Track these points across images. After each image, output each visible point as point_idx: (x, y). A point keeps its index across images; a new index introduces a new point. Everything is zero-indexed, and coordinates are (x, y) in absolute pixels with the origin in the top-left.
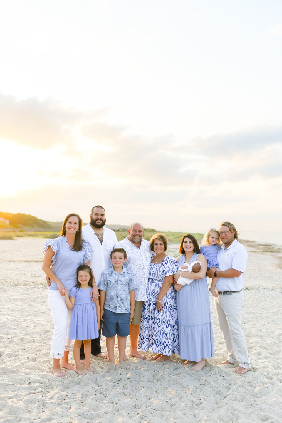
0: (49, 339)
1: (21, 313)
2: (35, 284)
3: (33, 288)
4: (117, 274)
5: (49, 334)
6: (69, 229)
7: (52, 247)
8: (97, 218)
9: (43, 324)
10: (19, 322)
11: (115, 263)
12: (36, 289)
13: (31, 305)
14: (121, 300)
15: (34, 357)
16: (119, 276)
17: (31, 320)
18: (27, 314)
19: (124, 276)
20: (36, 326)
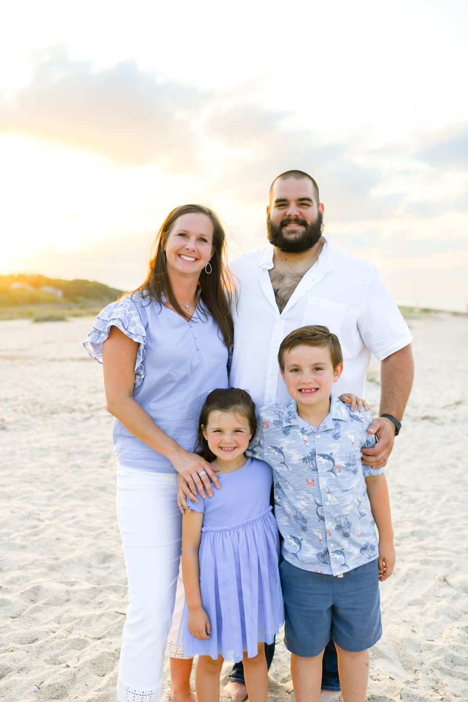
0: (113, 587)
1: (51, 490)
2: (92, 408)
3: (88, 418)
4: (309, 428)
5: (113, 565)
6: (179, 255)
7: (126, 330)
8: (285, 218)
9: (100, 528)
10: (39, 520)
11: (300, 390)
12: (92, 422)
13: (78, 466)
14: (339, 527)
15: (59, 680)
16: (319, 436)
17: (71, 515)
18: (63, 494)
19: (336, 437)
20: (81, 535)
